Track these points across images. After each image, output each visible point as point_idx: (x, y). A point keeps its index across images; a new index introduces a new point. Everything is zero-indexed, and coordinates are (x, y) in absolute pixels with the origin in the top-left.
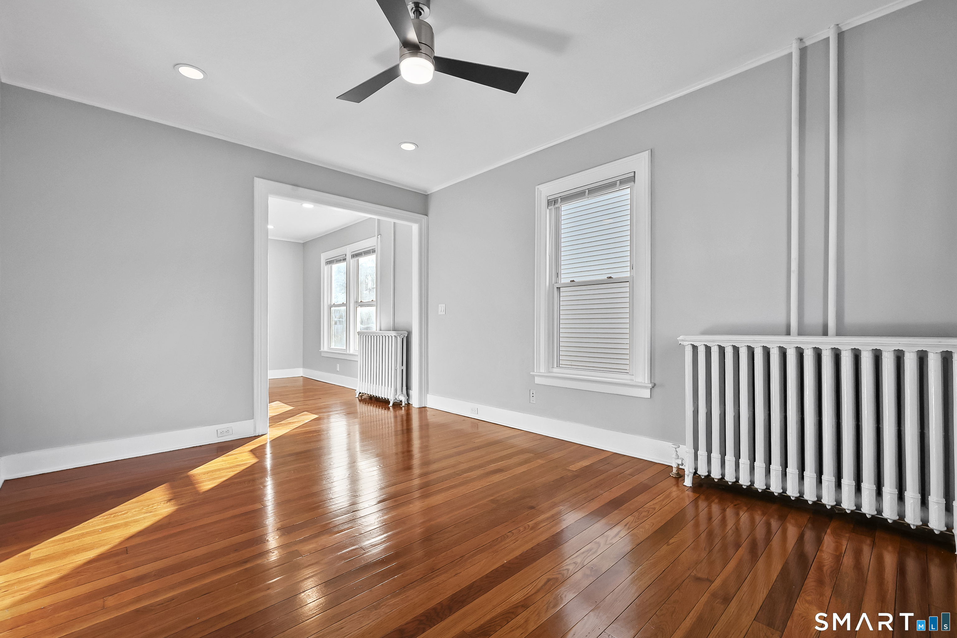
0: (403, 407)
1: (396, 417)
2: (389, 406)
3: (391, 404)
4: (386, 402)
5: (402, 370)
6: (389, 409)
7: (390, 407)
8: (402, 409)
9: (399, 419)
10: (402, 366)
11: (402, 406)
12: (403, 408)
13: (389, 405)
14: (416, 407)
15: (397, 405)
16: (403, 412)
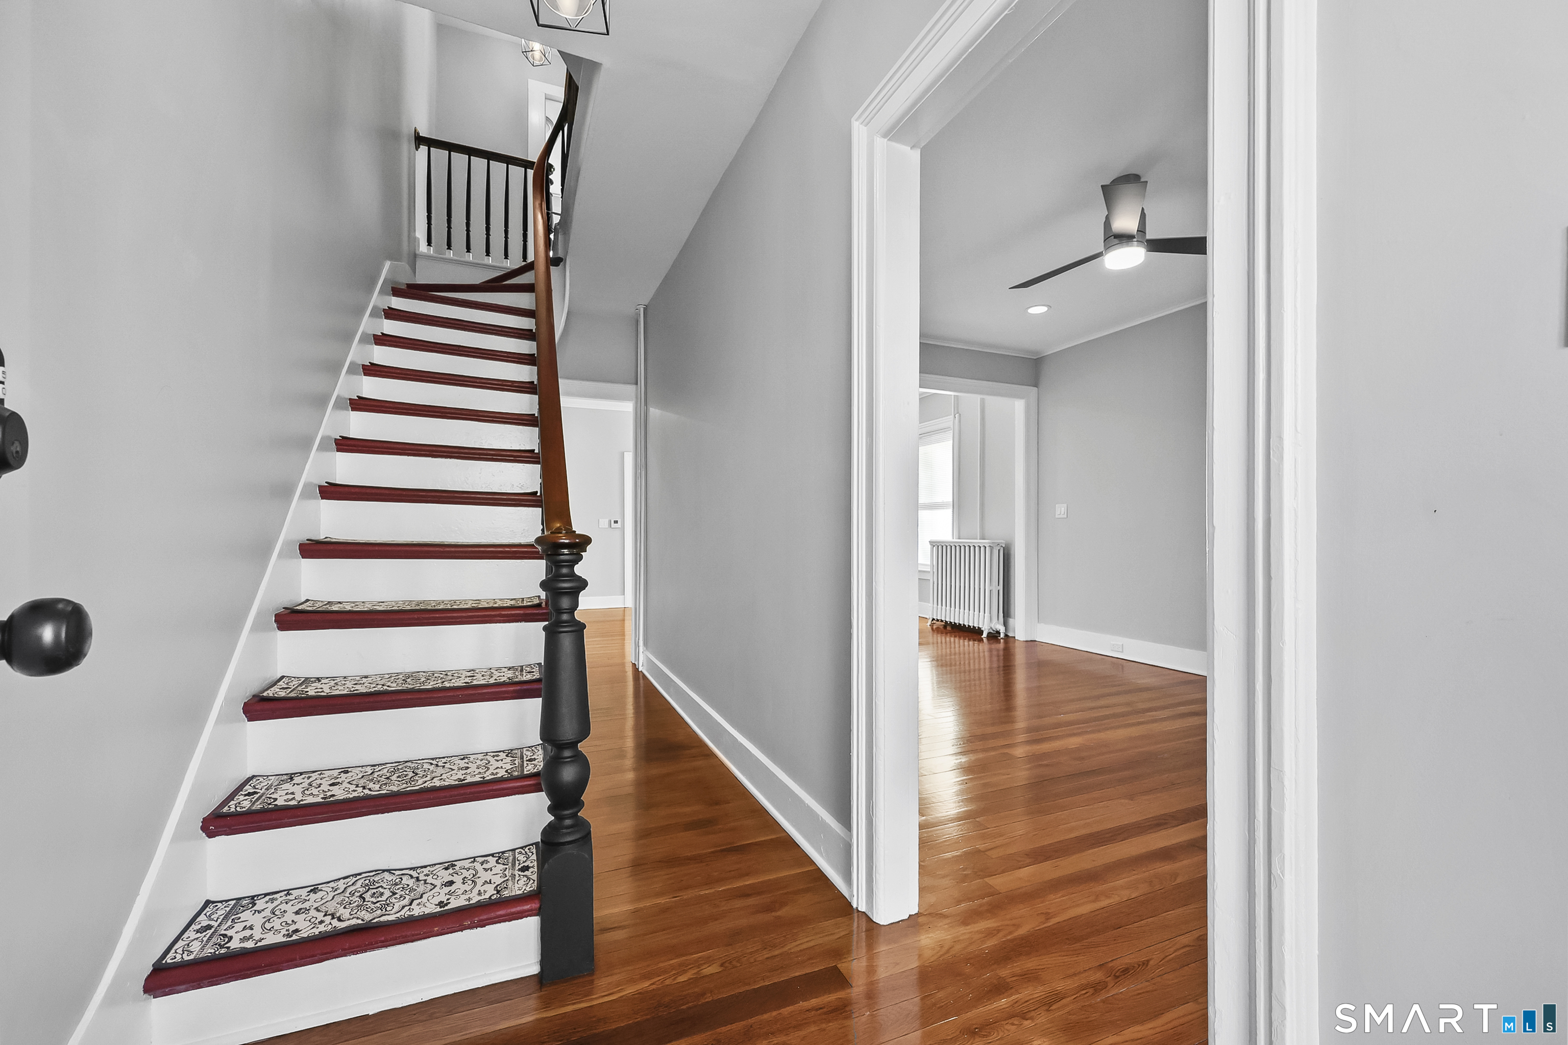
0: (1002, 638)
1: (990, 650)
2: (982, 637)
3: (985, 635)
4: (979, 632)
5: (998, 591)
6: (981, 640)
7: (984, 639)
8: (1000, 643)
9: (995, 653)
10: (998, 585)
11: (1000, 638)
12: (1002, 641)
13: (982, 635)
14: (1022, 640)
15: (994, 636)
16: (1001, 645)
